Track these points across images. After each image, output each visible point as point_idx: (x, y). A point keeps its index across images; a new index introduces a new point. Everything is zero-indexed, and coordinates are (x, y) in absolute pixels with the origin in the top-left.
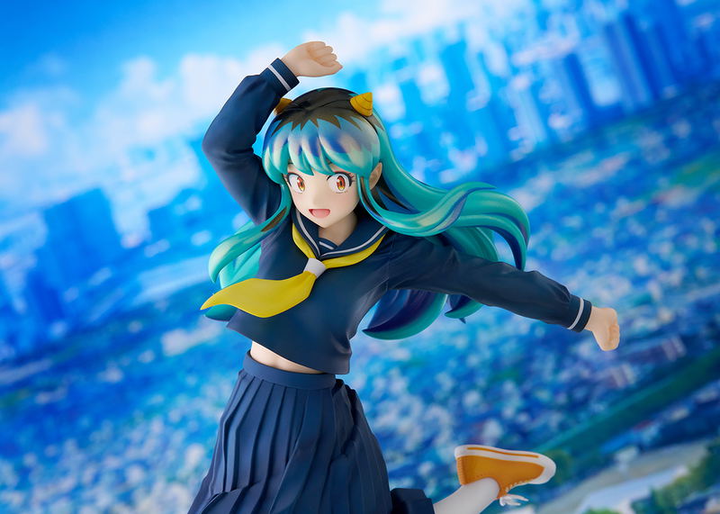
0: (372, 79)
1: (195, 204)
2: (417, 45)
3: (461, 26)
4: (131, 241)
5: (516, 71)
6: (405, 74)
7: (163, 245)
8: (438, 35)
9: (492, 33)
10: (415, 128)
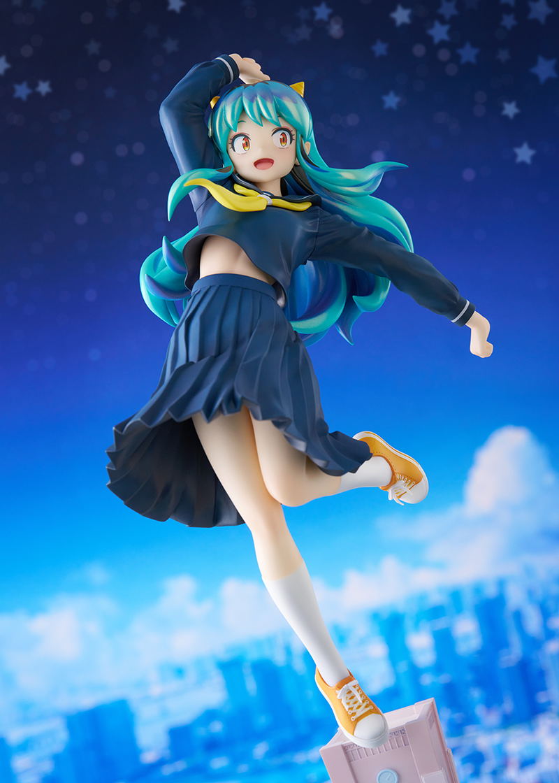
0: (408, 623)
1: (217, 727)
2: (456, 596)
3: (501, 583)
4: (149, 757)
5: (550, 634)
6: (441, 624)
7: (181, 766)
8: (478, 589)
9: (530, 593)
10: (444, 678)
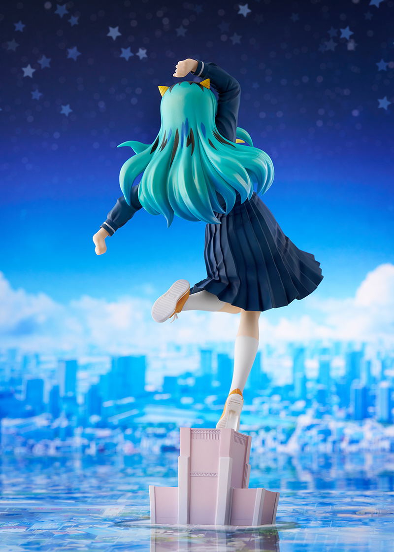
0: (308, 353)
1: (191, 382)
2: (337, 345)
3: (364, 345)
4: (149, 388)
5: (384, 378)
6: (326, 358)
7: (166, 397)
8: (350, 344)
9: (379, 354)
10: (320, 387)
